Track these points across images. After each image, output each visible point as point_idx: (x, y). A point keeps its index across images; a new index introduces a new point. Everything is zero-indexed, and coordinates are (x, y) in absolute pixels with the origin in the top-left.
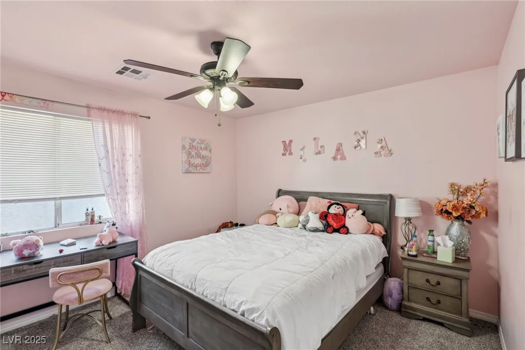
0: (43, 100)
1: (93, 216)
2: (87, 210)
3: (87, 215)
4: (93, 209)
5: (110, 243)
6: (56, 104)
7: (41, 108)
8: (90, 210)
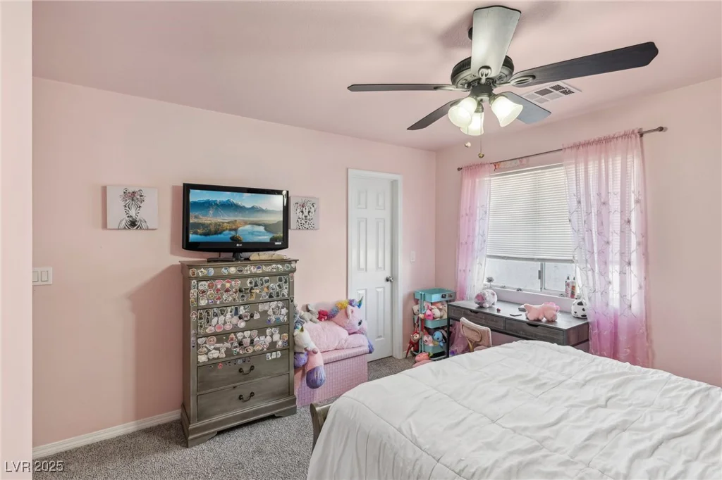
0: (519, 158)
1: (573, 287)
2: (568, 278)
3: (568, 285)
4: (574, 279)
5: (535, 320)
6: (530, 158)
7: (518, 167)
8: (571, 279)
